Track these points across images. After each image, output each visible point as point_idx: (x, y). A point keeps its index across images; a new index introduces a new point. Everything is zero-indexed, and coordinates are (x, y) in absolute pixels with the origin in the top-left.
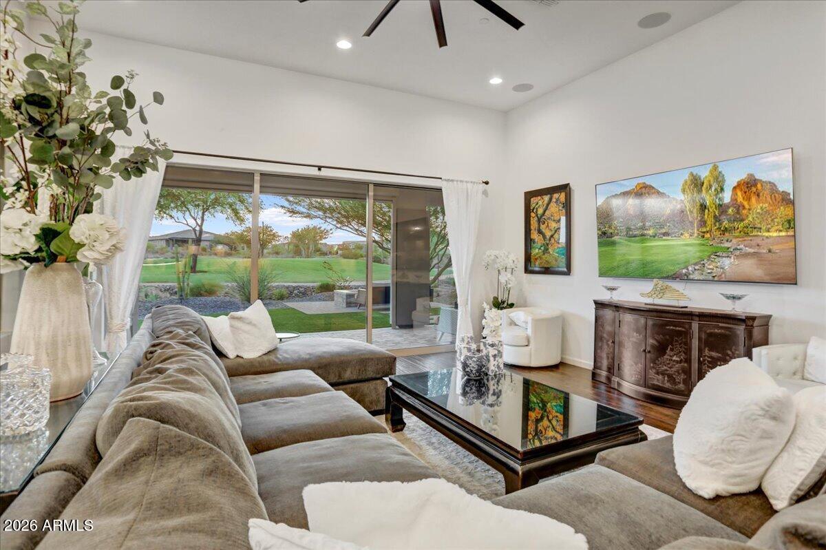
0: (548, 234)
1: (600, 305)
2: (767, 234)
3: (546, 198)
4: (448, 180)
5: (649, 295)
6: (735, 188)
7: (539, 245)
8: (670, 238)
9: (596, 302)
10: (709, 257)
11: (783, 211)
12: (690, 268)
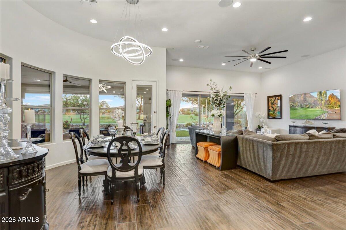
0: (275, 108)
1: (290, 126)
2: (335, 108)
3: (274, 98)
4: (245, 94)
5: (304, 124)
6: (329, 96)
7: (272, 111)
8: (313, 108)
9: (289, 126)
10: (323, 114)
11: (338, 103)
12: (318, 117)
